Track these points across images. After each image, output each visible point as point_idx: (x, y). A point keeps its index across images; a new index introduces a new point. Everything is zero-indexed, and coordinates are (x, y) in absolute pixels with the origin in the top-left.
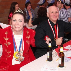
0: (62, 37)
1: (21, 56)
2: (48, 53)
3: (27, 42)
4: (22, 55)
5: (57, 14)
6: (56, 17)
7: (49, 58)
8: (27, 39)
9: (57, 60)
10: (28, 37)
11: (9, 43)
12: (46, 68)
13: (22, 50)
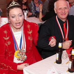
0: (72, 41)
1: (23, 55)
2: (57, 54)
3: (29, 38)
4: (25, 53)
5: (66, 10)
6: (65, 14)
7: (58, 60)
8: (29, 35)
9: (67, 63)
10: (30, 33)
11: (9, 43)
12: (53, 71)
13: (24, 48)
